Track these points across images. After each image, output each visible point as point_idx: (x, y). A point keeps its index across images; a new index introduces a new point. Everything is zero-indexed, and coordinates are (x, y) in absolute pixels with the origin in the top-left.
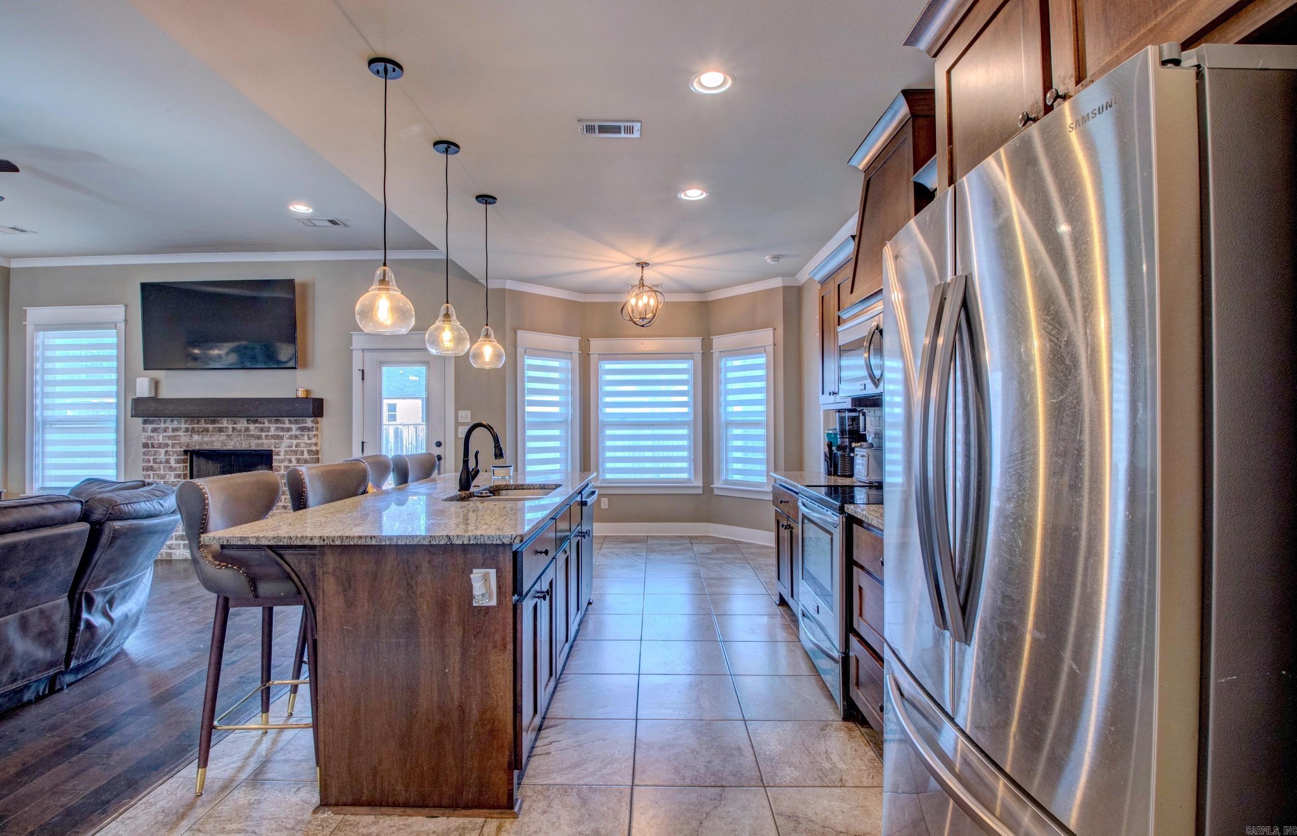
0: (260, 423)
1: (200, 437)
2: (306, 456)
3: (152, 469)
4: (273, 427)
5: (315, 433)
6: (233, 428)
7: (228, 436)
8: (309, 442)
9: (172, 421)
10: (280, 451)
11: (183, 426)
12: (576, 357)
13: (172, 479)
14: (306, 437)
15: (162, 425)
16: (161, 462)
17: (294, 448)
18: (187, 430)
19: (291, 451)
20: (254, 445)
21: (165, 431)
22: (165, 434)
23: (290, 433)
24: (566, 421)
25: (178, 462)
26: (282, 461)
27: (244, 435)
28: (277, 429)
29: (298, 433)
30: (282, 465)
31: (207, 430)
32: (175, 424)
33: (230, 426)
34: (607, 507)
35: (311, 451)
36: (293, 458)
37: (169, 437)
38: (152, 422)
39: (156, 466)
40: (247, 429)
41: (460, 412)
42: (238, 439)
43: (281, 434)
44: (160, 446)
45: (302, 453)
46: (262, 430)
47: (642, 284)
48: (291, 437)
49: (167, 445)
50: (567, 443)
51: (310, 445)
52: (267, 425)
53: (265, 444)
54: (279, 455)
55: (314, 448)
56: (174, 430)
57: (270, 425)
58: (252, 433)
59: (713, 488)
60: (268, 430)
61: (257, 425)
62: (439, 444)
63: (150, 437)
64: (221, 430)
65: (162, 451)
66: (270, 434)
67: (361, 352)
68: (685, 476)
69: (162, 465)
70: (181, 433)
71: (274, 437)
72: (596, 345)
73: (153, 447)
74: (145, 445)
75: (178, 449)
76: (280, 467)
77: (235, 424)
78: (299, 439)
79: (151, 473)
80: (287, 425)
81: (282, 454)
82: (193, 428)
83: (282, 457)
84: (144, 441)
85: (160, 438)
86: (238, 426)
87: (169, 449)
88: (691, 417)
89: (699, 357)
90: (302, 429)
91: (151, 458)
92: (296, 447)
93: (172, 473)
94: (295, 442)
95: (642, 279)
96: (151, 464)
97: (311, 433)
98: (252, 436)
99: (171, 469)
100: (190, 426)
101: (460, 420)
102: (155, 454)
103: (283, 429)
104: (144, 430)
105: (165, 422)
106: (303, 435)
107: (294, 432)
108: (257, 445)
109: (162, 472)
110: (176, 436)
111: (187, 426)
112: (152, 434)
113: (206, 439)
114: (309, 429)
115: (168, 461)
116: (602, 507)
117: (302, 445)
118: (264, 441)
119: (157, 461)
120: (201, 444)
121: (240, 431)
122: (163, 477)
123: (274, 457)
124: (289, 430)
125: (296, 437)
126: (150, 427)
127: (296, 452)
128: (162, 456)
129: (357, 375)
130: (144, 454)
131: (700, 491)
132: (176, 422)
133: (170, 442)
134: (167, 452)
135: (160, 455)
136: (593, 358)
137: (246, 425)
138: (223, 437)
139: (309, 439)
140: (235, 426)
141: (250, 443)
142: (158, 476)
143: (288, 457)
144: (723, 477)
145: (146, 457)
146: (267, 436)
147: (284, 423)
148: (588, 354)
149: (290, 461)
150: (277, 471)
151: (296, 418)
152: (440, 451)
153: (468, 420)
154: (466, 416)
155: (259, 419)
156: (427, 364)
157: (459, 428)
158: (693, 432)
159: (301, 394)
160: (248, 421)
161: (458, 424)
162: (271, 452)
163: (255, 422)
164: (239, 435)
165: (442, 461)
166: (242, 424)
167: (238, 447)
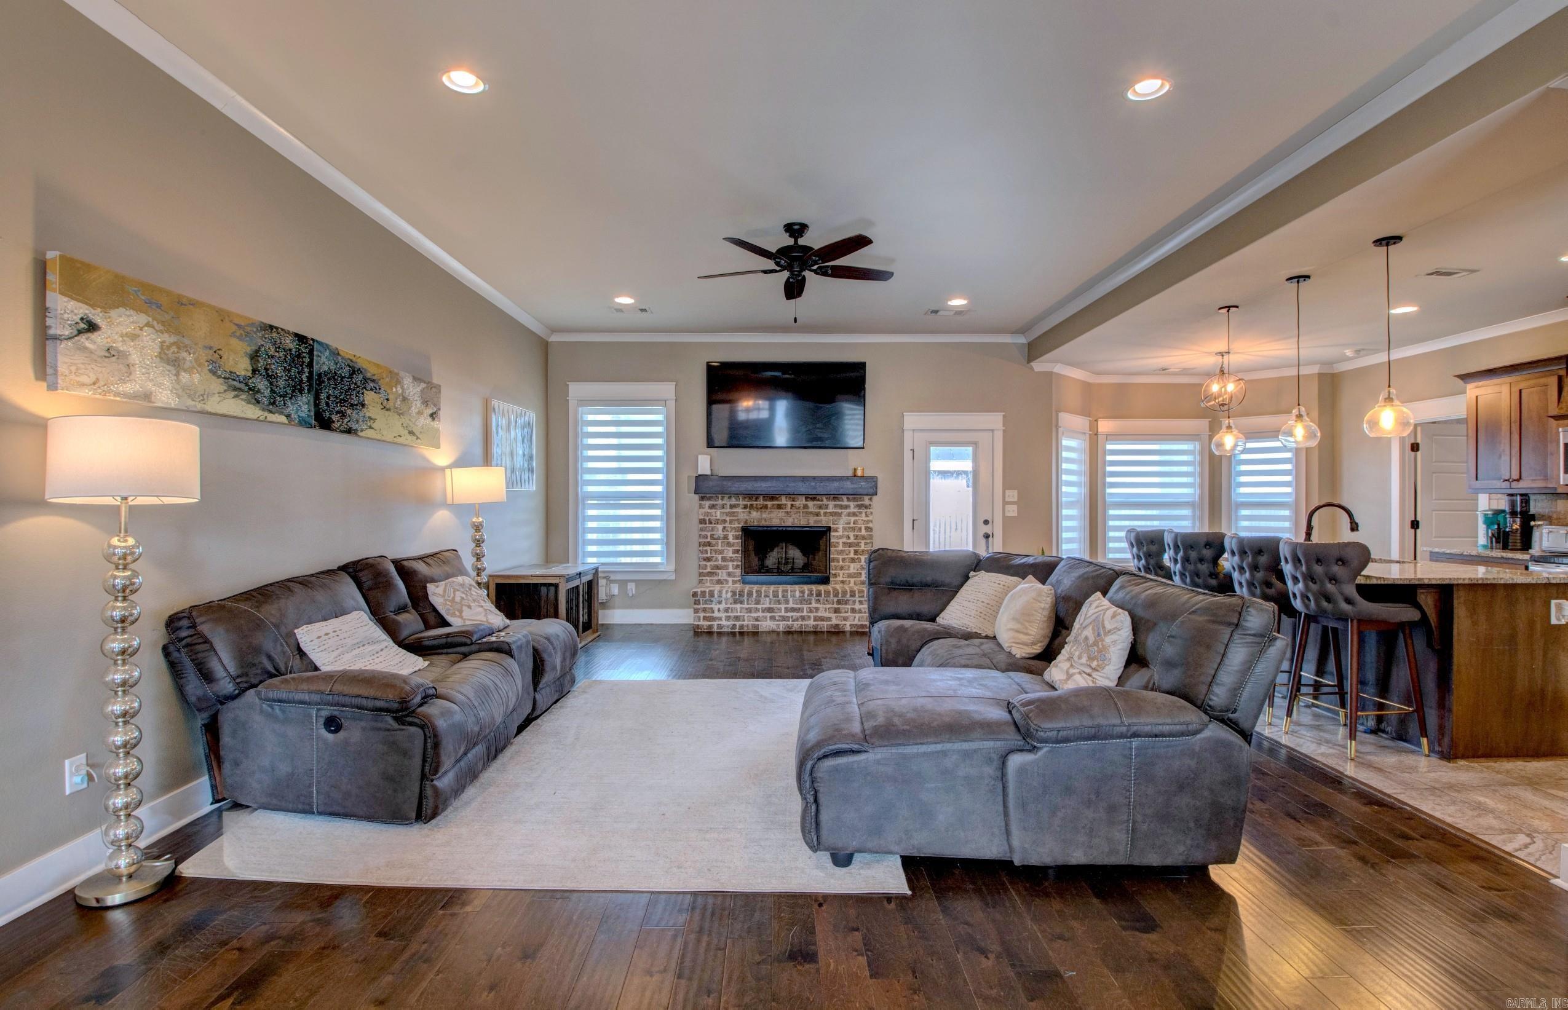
0: (818, 500)
1: (759, 513)
2: (864, 532)
3: (709, 544)
4: (831, 504)
5: (872, 510)
6: (792, 505)
7: (787, 513)
8: (866, 519)
9: (730, 498)
10: (838, 528)
11: (741, 502)
12: (1085, 437)
13: (730, 555)
14: (864, 515)
15: (720, 502)
16: (719, 538)
17: (852, 525)
18: (745, 507)
19: (849, 528)
20: (812, 521)
21: (723, 508)
22: (723, 510)
23: (848, 510)
25: (736, 537)
26: (841, 537)
27: (803, 512)
28: (836, 506)
29: (856, 510)
30: (841, 541)
31: (766, 507)
32: (733, 501)
33: (789, 503)
36: (851, 535)
37: (727, 514)
38: (709, 499)
39: (714, 542)
40: (806, 507)
41: (1007, 491)
42: (797, 515)
43: (840, 511)
44: (717, 522)
45: (860, 529)
46: (820, 507)
47: (1223, 371)
48: (849, 515)
49: (725, 521)
51: (868, 522)
52: (825, 502)
53: (824, 521)
54: (836, 531)
55: (870, 525)
56: (732, 506)
57: (829, 503)
58: (810, 510)
60: (827, 507)
61: (815, 502)
63: (708, 514)
64: (779, 507)
65: (720, 527)
66: (828, 511)
67: (911, 432)
69: (720, 541)
70: (739, 510)
71: (833, 514)
72: (1104, 426)
73: (711, 523)
74: (702, 521)
75: (736, 525)
76: (838, 543)
77: (793, 501)
78: (857, 516)
79: (708, 548)
80: (845, 503)
81: (840, 530)
82: (752, 505)
83: (840, 533)
84: (701, 517)
85: (718, 514)
86: (797, 503)
87: (727, 525)
88: (1196, 498)
90: (860, 506)
91: (709, 534)
92: (854, 524)
93: (731, 549)
94: (853, 519)
95: (1223, 367)
96: (709, 539)
97: (868, 510)
98: (811, 513)
99: (729, 544)
100: (749, 503)
101: (1007, 499)
102: (713, 530)
103: (841, 507)
104: (701, 507)
105: (722, 499)
106: (861, 513)
107: (852, 510)
108: (815, 522)
109: (720, 548)
110: (734, 513)
111: (745, 503)
112: (709, 511)
113: (764, 516)
114: (867, 507)
115: (726, 537)
117: (860, 522)
118: (822, 518)
119: (715, 537)
120: (759, 520)
121: (799, 508)
122: (721, 552)
123: (832, 534)
124: (847, 507)
125: (854, 514)
126: (707, 503)
127: (853, 529)
128: (719, 532)
129: (907, 455)
130: (701, 530)
132: (733, 499)
133: (728, 519)
134: (724, 528)
135: (718, 530)
136: (1101, 439)
137: (804, 502)
138: (781, 513)
139: (867, 516)
140: (794, 503)
141: (809, 520)
142: (716, 551)
143: (846, 533)
145: (703, 533)
146: (825, 514)
147: (842, 501)
148: (1098, 435)
149: (848, 537)
150: (835, 547)
151: (855, 496)
152: (987, 529)
153: (1016, 499)
154: (1013, 495)
155: (818, 497)
156: (975, 444)
157: (1007, 506)
158: (1198, 513)
159: (859, 473)
160: (806, 499)
161: (1005, 503)
162: (829, 529)
163: (813, 499)
164: (797, 512)
165: (990, 539)
166: (801, 502)
167: (797, 523)
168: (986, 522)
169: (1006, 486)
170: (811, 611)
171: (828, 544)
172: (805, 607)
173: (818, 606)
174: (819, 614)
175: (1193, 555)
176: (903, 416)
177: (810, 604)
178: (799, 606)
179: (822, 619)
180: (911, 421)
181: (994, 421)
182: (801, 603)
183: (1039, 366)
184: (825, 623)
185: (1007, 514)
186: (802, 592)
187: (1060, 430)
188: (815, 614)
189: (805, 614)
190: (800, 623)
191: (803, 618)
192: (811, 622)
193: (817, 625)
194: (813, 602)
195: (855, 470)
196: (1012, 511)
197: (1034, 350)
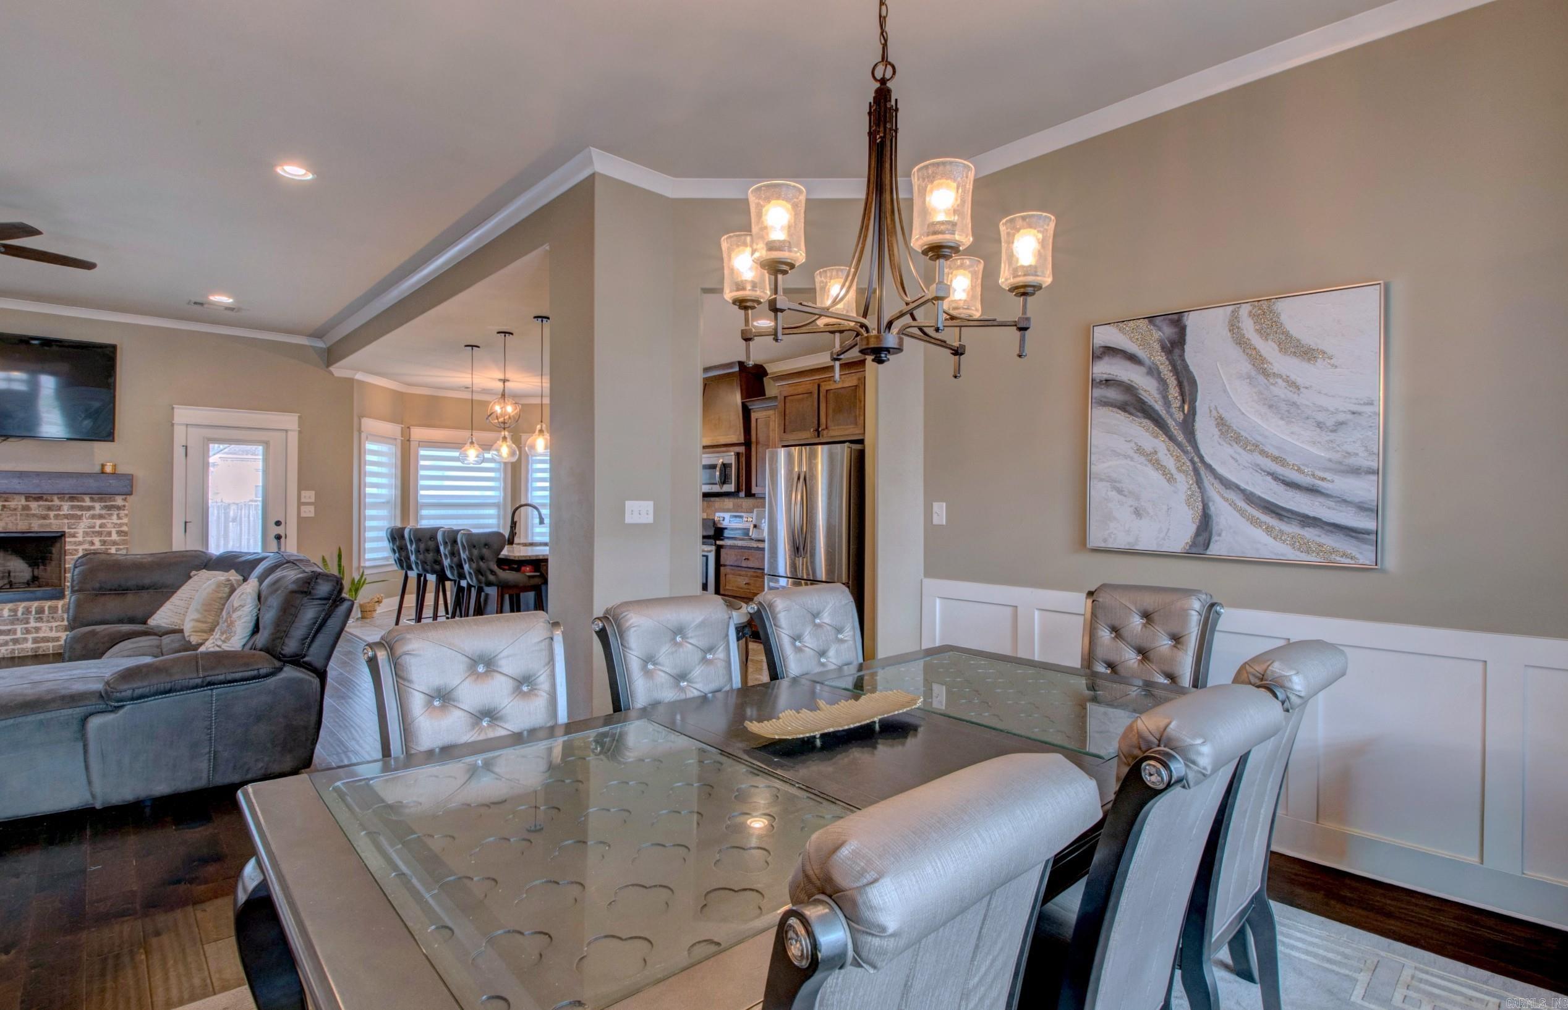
0: (46, 500)
2: (114, 537)
4: (66, 505)
5: (126, 512)
8: (119, 522)
10: (76, 533)
12: (398, 443)
14: (115, 517)
17: (97, 529)
19: (93, 532)
20: (36, 526)
23: (92, 512)
26: (80, 543)
27: (21, 515)
28: (73, 507)
29: (103, 512)
30: (79, 548)
35: (122, 532)
36: (97, 540)
40: (26, 508)
41: (303, 493)
42: (13, 519)
43: (79, 513)
45: (109, 534)
46: (49, 508)
47: (503, 395)
48: (93, 517)
51: (121, 525)
52: (57, 502)
53: (54, 525)
54: (74, 536)
57: (62, 503)
58: (33, 512)
60: (59, 508)
61: (41, 503)
66: (61, 513)
67: (184, 428)
71: (66, 517)
72: (418, 433)
76: (74, 550)
77: (6, 501)
78: (105, 518)
80: (88, 503)
81: (80, 535)
83: (80, 539)
86: (12, 504)
88: (500, 500)
90: (109, 507)
92: (100, 527)
94: (98, 522)
95: (504, 390)
97: (121, 512)
98: (34, 515)
101: (303, 500)
103: (81, 508)
106: (111, 515)
107: (97, 511)
108: (41, 526)
114: (119, 508)
117: (109, 525)
118: (52, 521)
121: (15, 509)
123: (67, 540)
124: (90, 508)
125: (101, 517)
127: (100, 534)
129: (179, 452)
136: (414, 445)
137: (23, 502)
139: (119, 518)
140: (6, 503)
141: (30, 524)
143: (89, 539)
146: (57, 516)
147: (83, 501)
148: (410, 442)
149: (92, 543)
150: (71, 554)
151: (101, 495)
152: (279, 530)
153: (313, 500)
154: (309, 496)
155: (45, 497)
156: (266, 444)
157: (302, 507)
158: (502, 512)
159: (109, 469)
160: (27, 499)
161: (300, 504)
162: (62, 535)
163: (39, 498)
164: (12, 515)
165: (283, 540)
166: (19, 502)
167: (11, 528)
168: (278, 523)
169: (302, 486)
170: (28, 631)
171: (63, 553)
172: (19, 628)
173: (38, 625)
174: (41, 635)
175: (422, 546)
176: (173, 408)
177: (27, 623)
178: (9, 627)
179: (46, 640)
180: (183, 415)
181: (290, 421)
182: (12, 623)
183: (339, 370)
184: (51, 645)
185: (303, 515)
186: (15, 611)
187: (363, 435)
188: (35, 635)
189: (19, 635)
190: (11, 647)
191: (16, 641)
192: (29, 645)
193: (39, 648)
194: (32, 620)
195: (103, 466)
196: (309, 512)
197: (331, 356)
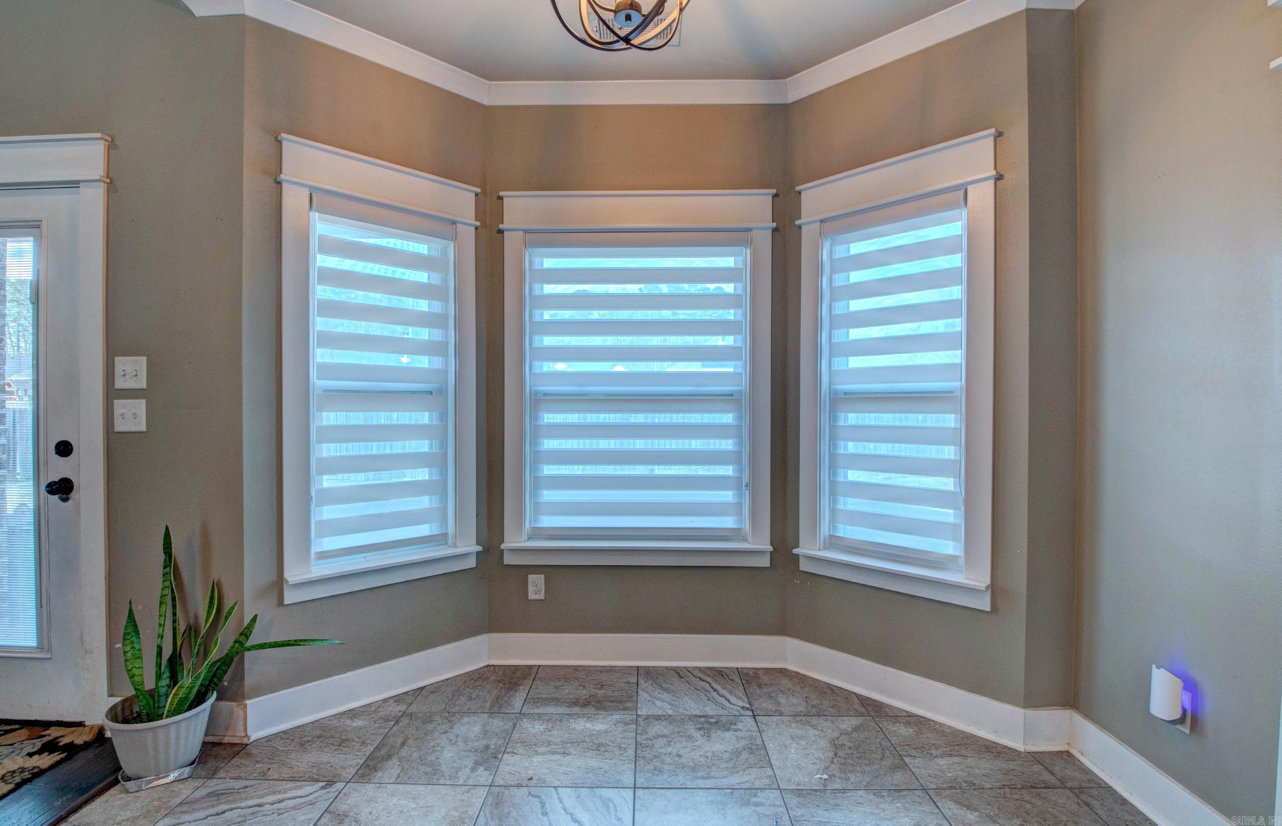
12: (468, 235)
24: (442, 391)
34: (542, 596)
41: (118, 359)
50: (443, 444)
59: (798, 556)
62: (64, 449)
68: (728, 522)
88: (744, 384)
89: (764, 240)
101: (120, 384)
116: (532, 596)
131: (765, 562)
136: (511, 241)
144: (825, 530)
148: (501, 232)
153: (142, 383)
154: (132, 371)
157: (117, 403)
161: (112, 394)
168: (65, 447)
169: (115, 341)
185: (118, 425)
196: (132, 416)
